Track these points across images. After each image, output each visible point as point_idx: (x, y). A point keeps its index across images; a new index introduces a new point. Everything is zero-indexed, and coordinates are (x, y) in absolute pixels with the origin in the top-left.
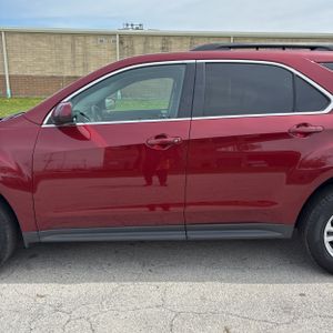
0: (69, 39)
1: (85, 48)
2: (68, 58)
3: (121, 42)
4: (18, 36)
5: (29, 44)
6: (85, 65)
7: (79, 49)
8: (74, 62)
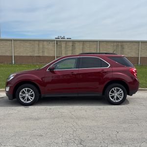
0: (37, 42)
1: (43, 45)
2: (36, 49)
3: (57, 43)
4: (18, 41)
5: (22, 44)
6: (43, 52)
7: (41, 46)
8: (39, 51)
